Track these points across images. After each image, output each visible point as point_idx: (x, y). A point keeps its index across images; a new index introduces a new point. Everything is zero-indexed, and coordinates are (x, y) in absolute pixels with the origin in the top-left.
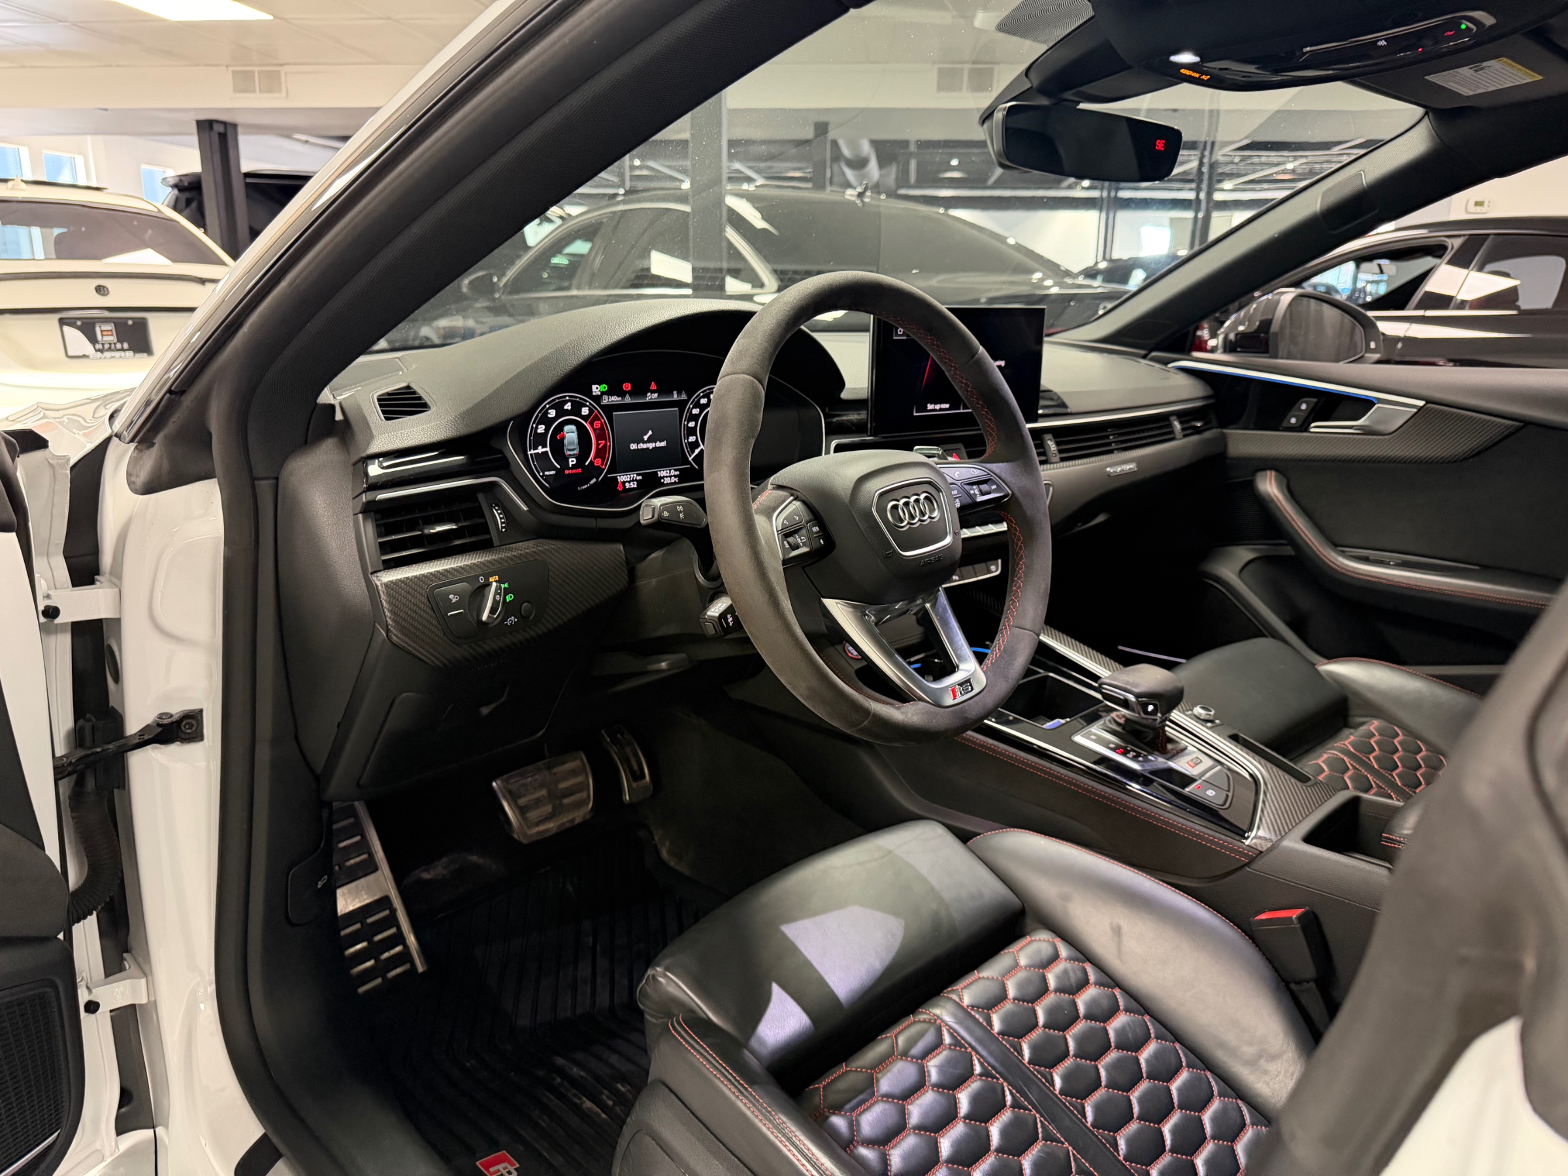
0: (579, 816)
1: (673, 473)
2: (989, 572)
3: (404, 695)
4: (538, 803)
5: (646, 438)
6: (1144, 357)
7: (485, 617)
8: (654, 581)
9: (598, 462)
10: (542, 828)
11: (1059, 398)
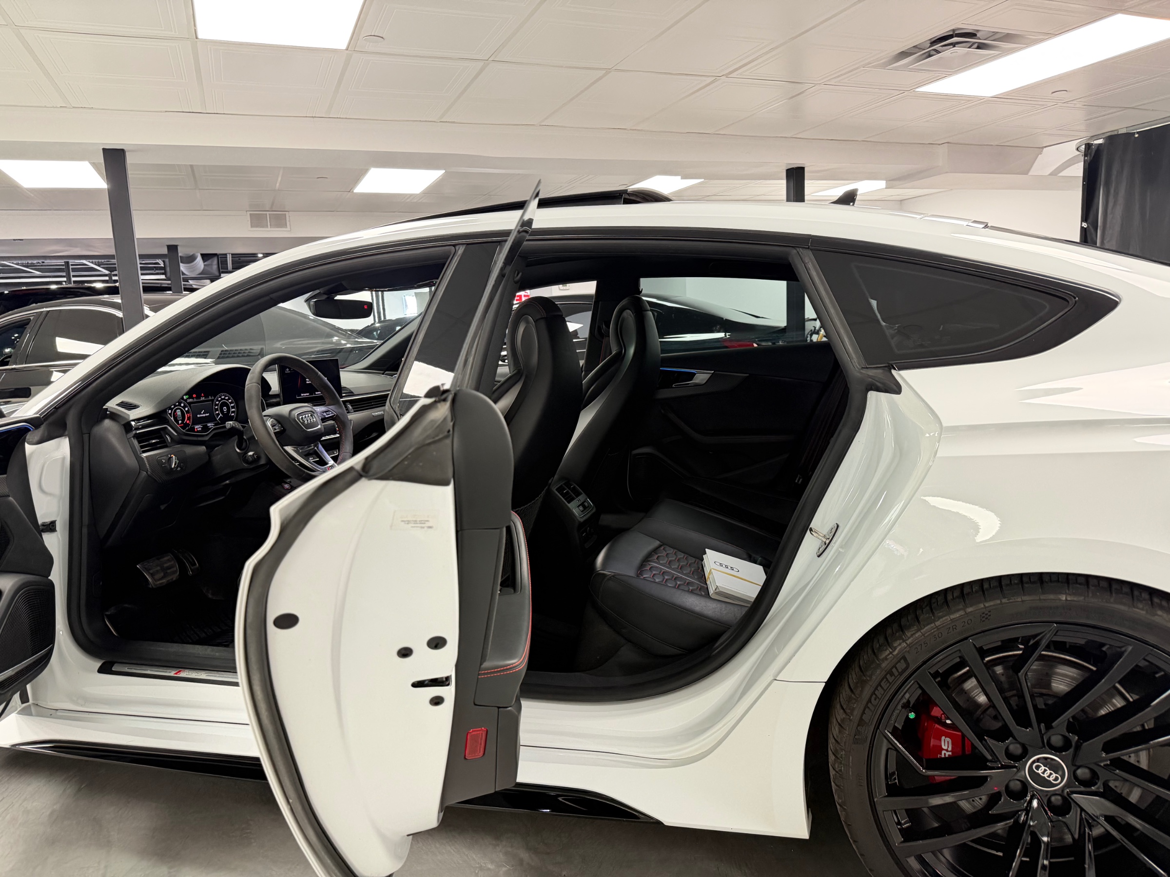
0: (175, 577)
1: (212, 424)
2: (334, 454)
3: (147, 496)
4: (157, 572)
5: (202, 413)
6: (383, 374)
7: (173, 466)
8: (219, 456)
9: (188, 422)
10: (161, 582)
11: (350, 390)
